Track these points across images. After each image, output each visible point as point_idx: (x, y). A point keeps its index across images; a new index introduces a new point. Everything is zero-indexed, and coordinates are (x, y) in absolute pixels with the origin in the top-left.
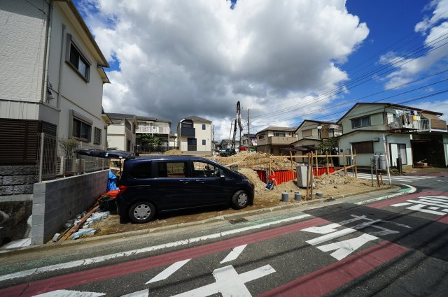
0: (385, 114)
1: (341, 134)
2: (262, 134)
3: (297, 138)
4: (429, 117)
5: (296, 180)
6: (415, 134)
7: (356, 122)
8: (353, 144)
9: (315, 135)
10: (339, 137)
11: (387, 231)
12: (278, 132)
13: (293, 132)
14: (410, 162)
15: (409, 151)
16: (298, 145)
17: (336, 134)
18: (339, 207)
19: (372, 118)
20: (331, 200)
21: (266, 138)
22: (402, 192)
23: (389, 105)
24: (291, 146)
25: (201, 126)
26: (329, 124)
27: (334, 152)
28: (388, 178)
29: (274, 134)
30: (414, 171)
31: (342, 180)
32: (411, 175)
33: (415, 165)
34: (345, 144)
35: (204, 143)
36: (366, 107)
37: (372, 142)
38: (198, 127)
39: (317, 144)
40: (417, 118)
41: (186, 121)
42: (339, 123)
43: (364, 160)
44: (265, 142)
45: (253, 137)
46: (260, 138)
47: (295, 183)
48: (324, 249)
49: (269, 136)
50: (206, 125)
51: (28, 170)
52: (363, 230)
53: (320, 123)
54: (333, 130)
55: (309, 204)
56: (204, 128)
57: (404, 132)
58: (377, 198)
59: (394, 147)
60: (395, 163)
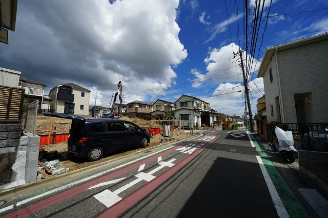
0: (193, 102)
1: (175, 109)
2: (131, 105)
3: (153, 110)
4: (206, 105)
5: (162, 133)
6: (202, 112)
7: (182, 104)
8: (181, 115)
9: (163, 109)
10: (174, 111)
11: (199, 146)
12: (142, 105)
13: (150, 106)
14: (200, 125)
15: (200, 119)
16: (154, 114)
17: (173, 109)
18: (183, 142)
19: (189, 103)
20: (178, 140)
21: (134, 108)
22: (200, 136)
23: (195, 98)
24: (150, 114)
25: (80, 93)
26: (170, 103)
27: (171, 119)
28: (195, 131)
29: (139, 106)
30: (202, 128)
31: (179, 132)
32: (201, 130)
33: (202, 126)
34: (177, 115)
35: (82, 107)
36: (186, 98)
37: (188, 115)
38: (76, 94)
39: (164, 114)
40: (203, 105)
41: (64, 86)
42: (175, 104)
43: (185, 123)
44: (133, 111)
45: (125, 106)
46: (129, 107)
47: (162, 135)
48: (186, 152)
49: (136, 106)
50: (85, 94)
51: (12, 128)
52: (193, 147)
53: (166, 102)
54: (171, 107)
55: (172, 142)
56: (83, 95)
57: (198, 111)
58: (194, 138)
59: (196, 117)
60: (196, 125)
